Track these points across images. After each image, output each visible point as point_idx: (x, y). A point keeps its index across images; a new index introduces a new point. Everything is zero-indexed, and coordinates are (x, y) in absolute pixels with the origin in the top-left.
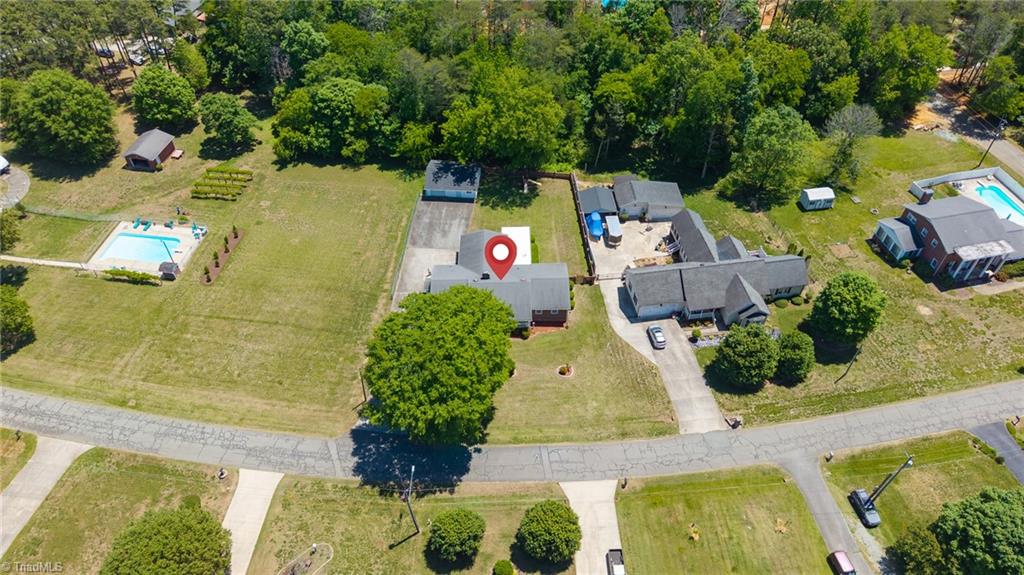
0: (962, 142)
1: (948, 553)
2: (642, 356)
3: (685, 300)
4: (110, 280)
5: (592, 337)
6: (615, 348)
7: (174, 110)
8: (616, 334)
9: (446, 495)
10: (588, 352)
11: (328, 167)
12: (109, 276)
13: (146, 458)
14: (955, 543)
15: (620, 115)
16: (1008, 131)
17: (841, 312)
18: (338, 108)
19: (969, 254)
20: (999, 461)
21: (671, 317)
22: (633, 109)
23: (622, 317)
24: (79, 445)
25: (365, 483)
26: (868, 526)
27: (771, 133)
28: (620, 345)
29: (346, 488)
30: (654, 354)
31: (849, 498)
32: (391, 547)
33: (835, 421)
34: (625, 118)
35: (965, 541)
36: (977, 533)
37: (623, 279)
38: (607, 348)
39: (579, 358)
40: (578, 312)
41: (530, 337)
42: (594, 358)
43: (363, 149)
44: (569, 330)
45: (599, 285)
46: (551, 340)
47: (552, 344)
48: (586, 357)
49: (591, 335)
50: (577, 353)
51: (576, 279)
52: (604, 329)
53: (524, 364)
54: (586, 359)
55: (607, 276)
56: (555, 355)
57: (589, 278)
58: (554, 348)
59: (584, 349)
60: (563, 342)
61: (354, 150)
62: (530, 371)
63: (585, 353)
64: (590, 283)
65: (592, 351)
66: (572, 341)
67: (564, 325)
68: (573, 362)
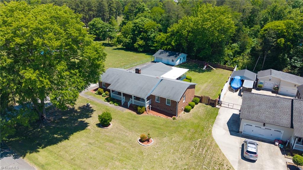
2: (224, 158)
3: (292, 127)
5: (189, 131)
6: (203, 144)
7: (97, 31)
8: (211, 136)
10: (176, 138)
15: (273, 38)
21: (273, 143)
22: (284, 36)
23: (224, 129)
28: (209, 143)
30: (239, 162)
34: (276, 41)
37: (240, 111)
38: (196, 141)
39: (166, 138)
40: (191, 115)
41: (143, 114)
42: (178, 143)
43: (142, 44)
44: (174, 121)
45: (220, 108)
46: (155, 120)
47: (154, 123)
48: (172, 140)
49: (190, 129)
50: (168, 135)
51: (202, 98)
52: (203, 130)
53: (122, 125)
54: (171, 141)
55: (228, 105)
56: (150, 129)
57: (213, 100)
58: (153, 125)
59: (175, 135)
60: (163, 125)
61: (138, 43)
62: (121, 130)
63: (174, 137)
64: (213, 106)
65: (181, 139)
66: (171, 127)
67: (173, 117)
68: (158, 139)
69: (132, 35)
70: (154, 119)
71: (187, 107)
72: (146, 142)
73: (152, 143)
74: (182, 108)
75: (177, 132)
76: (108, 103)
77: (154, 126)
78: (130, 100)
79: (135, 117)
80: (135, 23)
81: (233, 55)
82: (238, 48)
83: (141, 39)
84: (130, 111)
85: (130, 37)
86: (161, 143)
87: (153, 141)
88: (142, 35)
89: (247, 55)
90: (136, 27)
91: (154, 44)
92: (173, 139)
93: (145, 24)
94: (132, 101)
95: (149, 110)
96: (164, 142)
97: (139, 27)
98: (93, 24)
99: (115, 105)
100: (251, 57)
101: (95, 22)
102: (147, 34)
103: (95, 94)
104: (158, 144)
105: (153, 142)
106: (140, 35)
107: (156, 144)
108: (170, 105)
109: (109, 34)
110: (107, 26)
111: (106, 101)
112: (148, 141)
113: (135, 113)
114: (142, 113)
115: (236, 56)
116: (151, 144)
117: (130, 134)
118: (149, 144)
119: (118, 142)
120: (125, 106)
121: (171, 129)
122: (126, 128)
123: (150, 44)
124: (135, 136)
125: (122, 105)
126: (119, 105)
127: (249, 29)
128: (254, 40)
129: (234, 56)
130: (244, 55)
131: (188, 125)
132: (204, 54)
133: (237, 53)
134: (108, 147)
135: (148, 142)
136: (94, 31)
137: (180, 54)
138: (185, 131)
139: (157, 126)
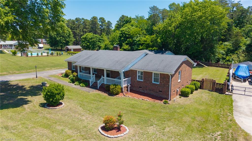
38: (213, 135)
39: (154, 127)
40: (191, 100)
41: (117, 96)
42: (178, 135)
43: (127, 49)
44: (166, 105)
45: (232, 95)
46: (136, 103)
47: (133, 106)
48: (165, 131)
49: (195, 117)
50: (156, 123)
51: (203, 83)
52: (218, 119)
53: (80, 107)
54: (163, 132)
55: (245, 91)
56: (125, 114)
57: (220, 84)
58: (131, 109)
59: (170, 124)
60: (147, 109)
61: (123, 48)
62: (75, 112)
63: (169, 127)
64: (220, 92)
65: (182, 129)
66: (161, 112)
67: (164, 100)
68: (139, 127)
69: (119, 41)
70: (133, 102)
71: (184, 90)
72: (114, 131)
73: (125, 133)
74: (177, 90)
75: (173, 120)
76: (73, 84)
77: (133, 109)
78: (102, 78)
79: (104, 98)
80: (122, 31)
81: (225, 54)
82: (231, 46)
83: (127, 44)
84: (100, 92)
85: (116, 43)
86: (143, 134)
87: (127, 130)
88: (128, 41)
89: (243, 53)
90: (123, 34)
91: (139, 47)
92: (167, 129)
93: (131, 31)
94: (103, 79)
95: (127, 92)
96: (150, 132)
97: (125, 34)
98: (86, 37)
99: (80, 86)
100: (248, 55)
101: (87, 36)
102: (132, 39)
103: (62, 77)
104: (136, 136)
105: (127, 132)
106: (126, 41)
107: (134, 136)
108: (159, 83)
109: (98, 43)
110: (96, 37)
111: (70, 83)
112: (118, 129)
113: (106, 95)
114: (117, 94)
115: (229, 55)
116: (122, 135)
117: (89, 119)
118: (119, 135)
119: (59, 128)
120: (94, 87)
121: (162, 115)
122: (85, 110)
123: (135, 48)
124: (97, 121)
125: (90, 86)
126: (86, 86)
127: (240, 29)
128: (246, 39)
129: (227, 55)
130: (239, 53)
131: (190, 111)
132: (194, 51)
133: (230, 52)
134: (34, 136)
135: (118, 131)
136: (85, 43)
137: (166, 51)
138: (187, 119)
139: (137, 110)
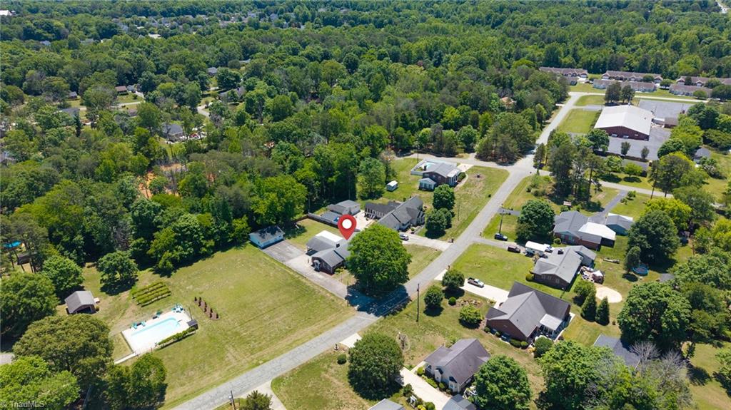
0: (405, 159)
1: (530, 223)
3: (400, 222)
4: (162, 348)
9: (410, 302)
11: (195, 264)
12: (159, 347)
13: (299, 367)
14: (530, 219)
16: (412, 152)
17: (447, 197)
18: (194, 228)
19: (451, 175)
20: (510, 214)
24: (265, 384)
25: (385, 316)
26: (506, 240)
27: (371, 167)
29: (381, 322)
30: (408, 242)
31: (495, 238)
32: (417, 321)
33: (470, 228)
35: (531, 216)
36: (532, 212)
